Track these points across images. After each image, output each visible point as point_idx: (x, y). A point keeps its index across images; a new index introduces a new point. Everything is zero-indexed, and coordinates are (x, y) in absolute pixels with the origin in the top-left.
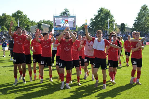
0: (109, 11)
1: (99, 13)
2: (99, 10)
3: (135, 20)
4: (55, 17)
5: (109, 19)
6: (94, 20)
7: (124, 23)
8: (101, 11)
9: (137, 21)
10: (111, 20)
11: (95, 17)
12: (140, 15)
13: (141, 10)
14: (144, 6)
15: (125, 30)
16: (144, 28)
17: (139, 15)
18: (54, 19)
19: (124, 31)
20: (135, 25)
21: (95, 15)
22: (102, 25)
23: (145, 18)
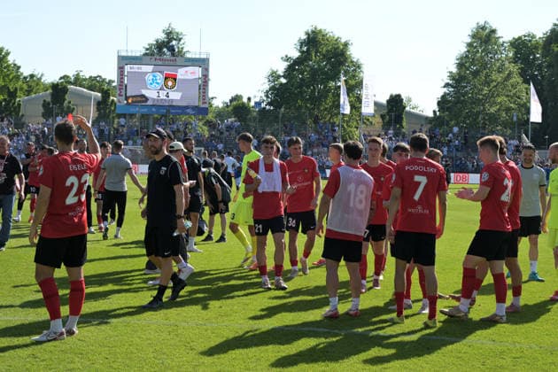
0: (346, 45)
1: (302, 52)
2: (304, 37)
3: (447, 85)
4: (124, 61)
5: (343, 78)
6: (284, 77)
7: (399, 96)
8: (313, 41)
9: (452, 87)
10: (352, 82)
11: (285, 64)
12: (467, 65)
13: (470, 45)
14: (483, 28)
15: (404, 124)
16: (481, 116)
17: (460, 65)
18: (121, 70)
19: (401, 126)
20: (442, 103)
21: (287, 59)
22: (316, 100)
23: (487, 76)
